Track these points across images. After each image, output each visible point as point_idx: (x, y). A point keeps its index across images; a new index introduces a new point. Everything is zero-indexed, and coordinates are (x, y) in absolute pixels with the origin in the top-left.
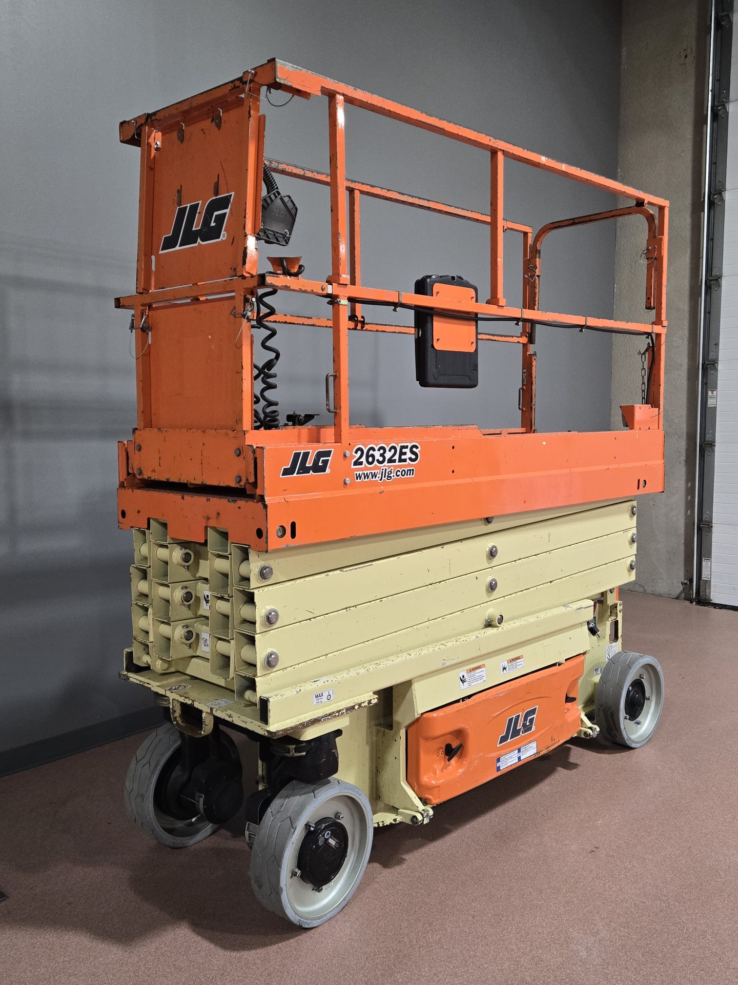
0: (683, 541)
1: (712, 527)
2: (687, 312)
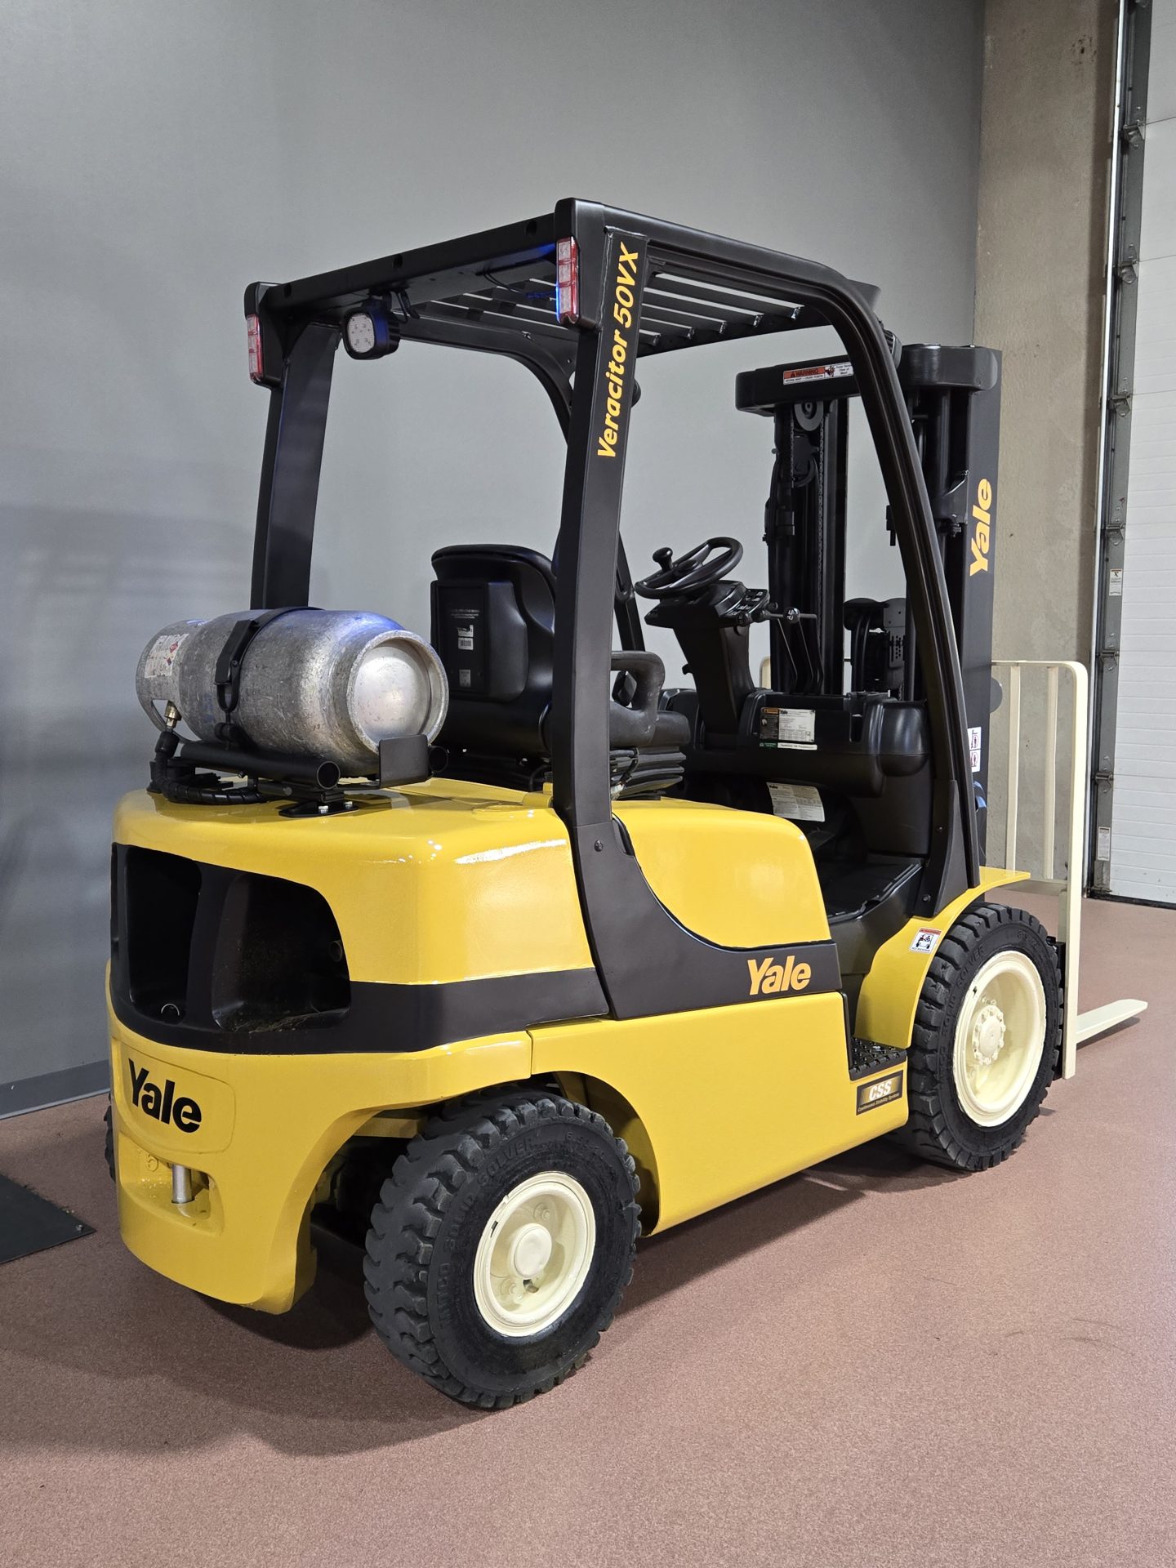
1: (1112, 779)
2: (1080, 449)
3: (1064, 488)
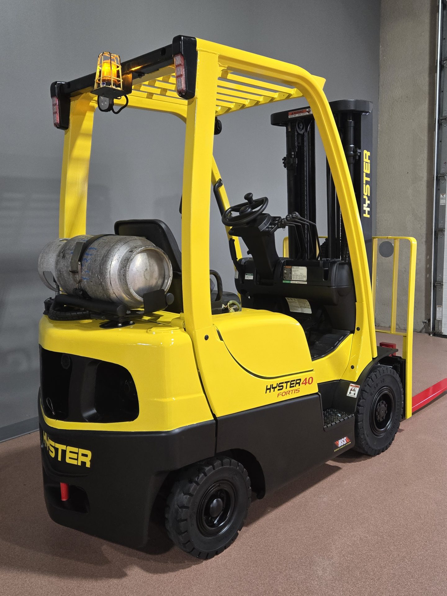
0: (424, 295)
1: (443, 285)
2: (426, 141)
3: (420, 159)
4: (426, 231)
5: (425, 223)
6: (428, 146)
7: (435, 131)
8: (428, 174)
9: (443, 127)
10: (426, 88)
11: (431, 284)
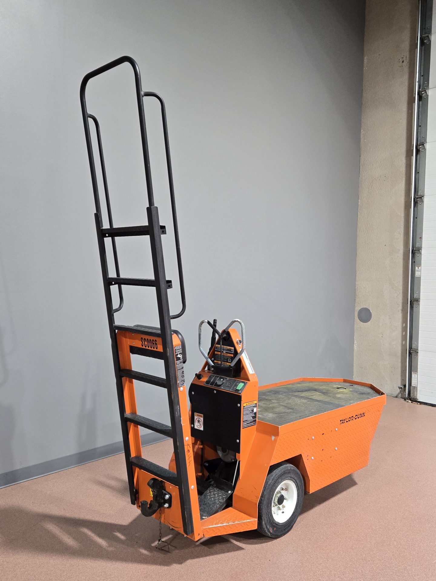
0: (400, 361)
1: (418, 352)
2: (403, 217)
3: (396, 233)
4: (402, 300)
5: (401, 292)
6: (405, 222)
7: (411, 208)
8: (404, 247)
9: (418, 204)
10: (403, 169)
11: (406, 351)
